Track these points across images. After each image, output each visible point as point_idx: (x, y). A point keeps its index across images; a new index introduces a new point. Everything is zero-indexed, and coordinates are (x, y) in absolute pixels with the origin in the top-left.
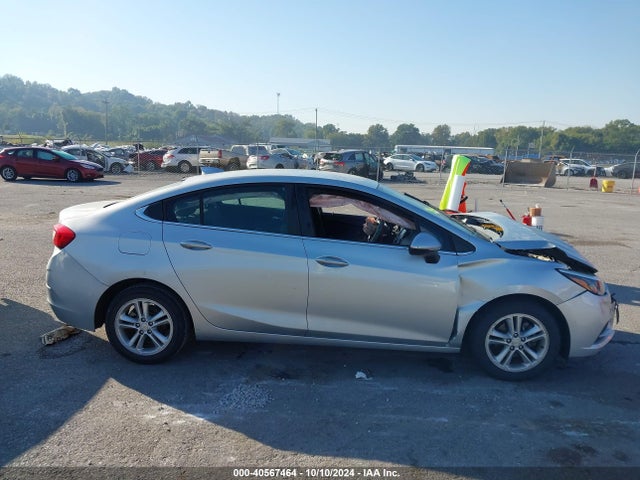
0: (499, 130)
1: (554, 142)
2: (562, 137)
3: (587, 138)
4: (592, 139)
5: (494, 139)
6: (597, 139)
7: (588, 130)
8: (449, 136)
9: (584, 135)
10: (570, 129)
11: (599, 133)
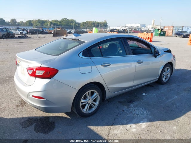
0: (32, 21)
1: (49, 24)
2: (51, 23)
3: (57, 23)
4: (59, 23)
5: (32, 23)
6: (60, 23)
7: (57, 21)
8: (16, 23)
9: (57, 22)
10: (53, 20)
11: (60, 22)
